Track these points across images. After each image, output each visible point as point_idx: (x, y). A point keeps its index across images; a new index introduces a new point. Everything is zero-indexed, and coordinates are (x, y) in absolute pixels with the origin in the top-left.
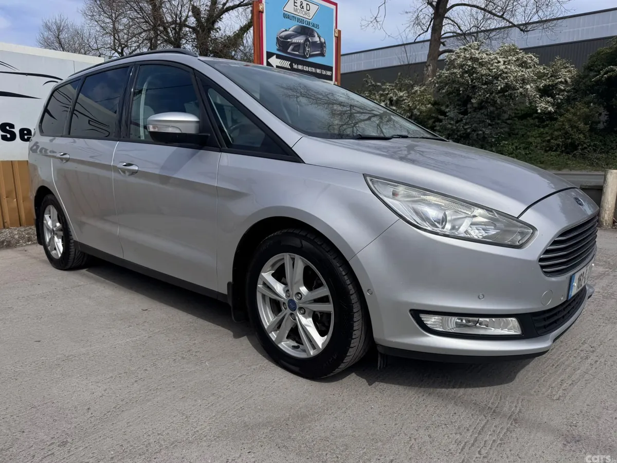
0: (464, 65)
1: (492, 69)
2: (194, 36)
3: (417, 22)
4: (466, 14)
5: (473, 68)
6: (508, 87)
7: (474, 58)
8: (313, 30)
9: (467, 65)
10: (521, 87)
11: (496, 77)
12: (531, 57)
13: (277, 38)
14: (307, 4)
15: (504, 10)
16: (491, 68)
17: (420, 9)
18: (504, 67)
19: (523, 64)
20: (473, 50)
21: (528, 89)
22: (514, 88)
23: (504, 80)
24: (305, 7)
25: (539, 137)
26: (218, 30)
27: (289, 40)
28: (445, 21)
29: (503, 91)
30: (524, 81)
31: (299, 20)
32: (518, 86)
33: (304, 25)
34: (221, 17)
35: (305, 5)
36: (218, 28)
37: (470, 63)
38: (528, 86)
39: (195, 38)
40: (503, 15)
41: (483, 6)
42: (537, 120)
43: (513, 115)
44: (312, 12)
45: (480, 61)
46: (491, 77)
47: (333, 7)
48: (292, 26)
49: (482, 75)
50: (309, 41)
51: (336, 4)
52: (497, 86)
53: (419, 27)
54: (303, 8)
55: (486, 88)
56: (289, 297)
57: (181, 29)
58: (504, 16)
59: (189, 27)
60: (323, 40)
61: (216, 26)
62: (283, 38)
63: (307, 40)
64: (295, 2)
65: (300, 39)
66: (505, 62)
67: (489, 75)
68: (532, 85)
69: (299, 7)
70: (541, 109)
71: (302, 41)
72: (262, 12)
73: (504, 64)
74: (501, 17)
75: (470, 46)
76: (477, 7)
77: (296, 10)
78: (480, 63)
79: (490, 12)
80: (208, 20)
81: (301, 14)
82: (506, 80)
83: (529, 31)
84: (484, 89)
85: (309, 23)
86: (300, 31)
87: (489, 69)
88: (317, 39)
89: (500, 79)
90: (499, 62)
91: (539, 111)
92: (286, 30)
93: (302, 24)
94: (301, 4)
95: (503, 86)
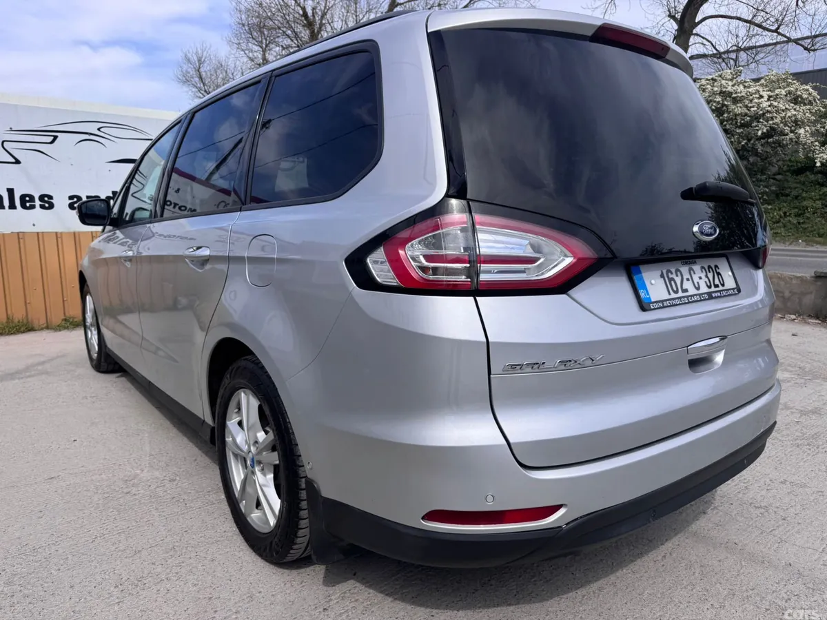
0: (711, 101)
1: (751, 107)
4: (722, 29)
5: (723, 105)
6: (772, 131)
7: (725, 91)
9: (715, 102)
10: (792, 131)
11: (756, 118)
12: (807, 90)
15: (780, 22)
16: (750, 105)
18: (769, 103)
19: (796, 100)
20: (723, 82)
21: (800, 134)
22: (781, 132)
23: (767, 121)
28: (692, 40)
29: (766, 136)
30: (797, 123)
32: (787, 129)
37: (719, 99)
38: (802, 131)
40: (778, 28)
41: (749, 18)
42: (820, 175)
43: (785, 168)
45: (734, 95)
46: (748, 118)
49: (736, 115)
52: (758, 130)
55: (742, 132)
58: (780, 30)
66: (770, 97)
67: (746, 115)
68: (808, 128)
70: (821, 162)
73: (768, 100)
74: (776, 31)
75: (720, 76)
78: (734, 98)
79: (760, 26)
82: (771, 122)
83: (816, 50)
84: (739, 134)
87: (746, 106)
89: (761, 120)
90: (761, 97)
91: (818, 164)
95: (765, 131)
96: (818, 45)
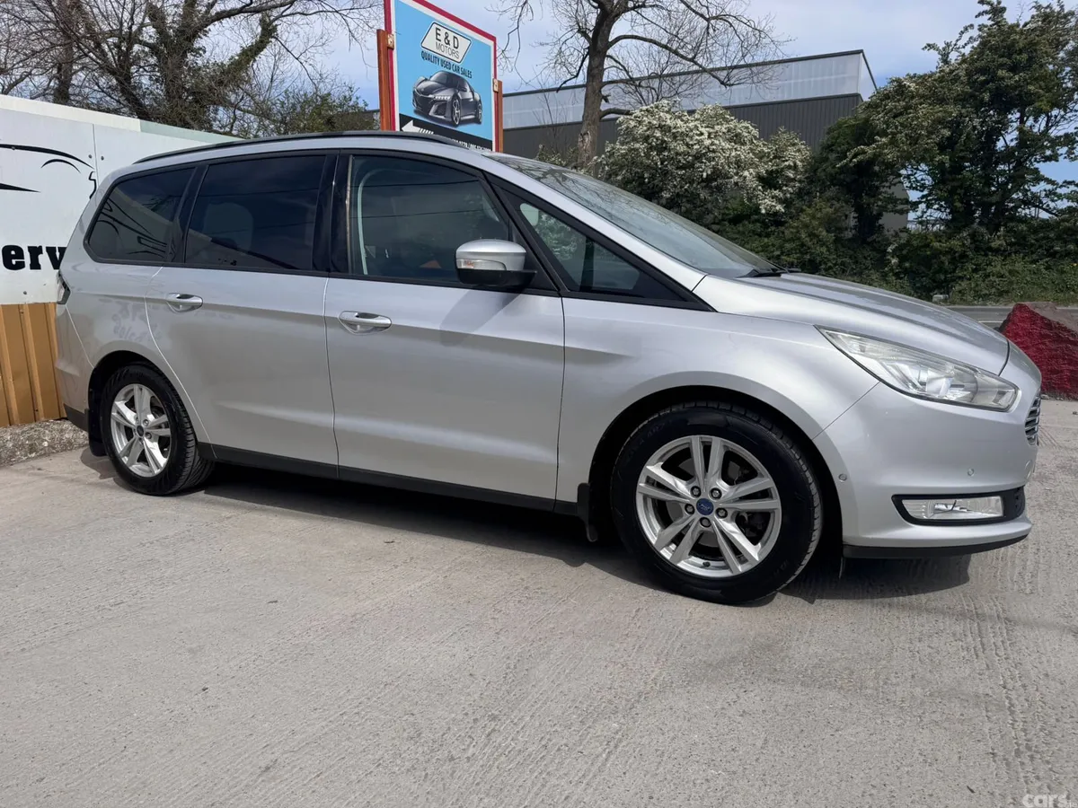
0: (648, 136)
1: (692, 145)
2: (153, 60)
3: (560, 60)
4: (642, 53)
5: (663, 141)
6: (717, 174)
7: (665, 125)
8: (463, 80)
9: (655, 137)
10: (737, 174)
11: (698, 157)
12: (747, 128)
13: (414, 92)
14: (455, 37)
15: (696, 49)
16: (691, 143)
17: (563, 39)
18: (710, 141)
19: (737, 139)
20: (662, 114)
21: (745, 177)
22: (726, 174)
23: (710, 162)
24: (451, 43)
25: (762, 251)
26: (201, 52)
27: (430, 96)
28: (607, 63)
29: (710, 179)
30: (739, 165)
31: (446, 64)
32: (732, 171)
33: (451, 71)
34: (207, 29)
35: (450, 38)
36: (200, 49)
37: (658, 134)
38: (746, 173)
39: (155, 65)
40: (694, 57)
41: (664, 42)
42: (758, 224)
43: (720, 217)
44: (462, 50)
45: (674, 131)
46: (690, 158)
47: (491, 43)
48: (434, 73)
49: (677, 154)
50: (458, 98)
51: (493, 38)
52: (702, 172)
53: (565, 69)
54: (448, 44)
55: (684, 175)
56: (699, 495)
57: (130, 48)
58: (696, 60)
59: (146, 44)
60: (477, 97)
61: (196, 45)
62: (423, 93)
63: (455, 97)
64: (437, 34)
65: (445, 95)
66: (710, 134)
67: (688, 154)
68: (751, 170)
69: (443, 42)
70: (766, 209)
71: (449, 98)
72: (392, 49)
73: (709, 137)
74: (692, 60)
75: (657, 107)
76: (655, 42)
77: (439, 47)
78: (674, 133)
79: (676, 53)
80: (180, 32)
81: (446, 53)
82: (713, 163)
83: (733, 85)
84: (681, 176)
85: (457, 69)
86: (445, 82)
87: (687, 145)
88: (469, 95)
89: (704, 161)
90: (702, 134)
91: (763, 211)
92: (426, 80)
93: (447, 70)
94: (446, 38)
95: (709, 173)
96: (734, 79)
